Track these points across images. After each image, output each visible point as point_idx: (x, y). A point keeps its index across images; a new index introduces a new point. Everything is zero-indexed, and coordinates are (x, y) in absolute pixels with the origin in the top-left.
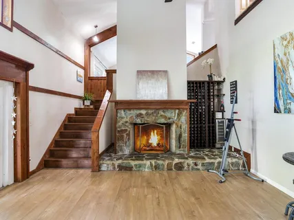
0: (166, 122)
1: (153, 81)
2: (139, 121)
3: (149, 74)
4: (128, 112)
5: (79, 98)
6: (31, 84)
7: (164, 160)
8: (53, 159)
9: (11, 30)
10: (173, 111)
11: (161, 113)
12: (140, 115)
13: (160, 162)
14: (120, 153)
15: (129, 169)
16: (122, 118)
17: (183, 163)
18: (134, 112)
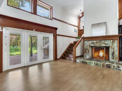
0: (105, 46)
1: (99, 28)
2: (93, 45)
3: (97, 25)
4: (89, 42)
5: (76, 38)
6: (57, 33)
7: (101, 62)
8: (64, 56)
9: (52, 20)
10: (109, 41)
11: (103, 42)
12: (93, 43)
13: (99, 63)
14: (85, 58)
15: (86, 63)
16: (86, 44)
17: (111, 65)
18: (91, 42)
